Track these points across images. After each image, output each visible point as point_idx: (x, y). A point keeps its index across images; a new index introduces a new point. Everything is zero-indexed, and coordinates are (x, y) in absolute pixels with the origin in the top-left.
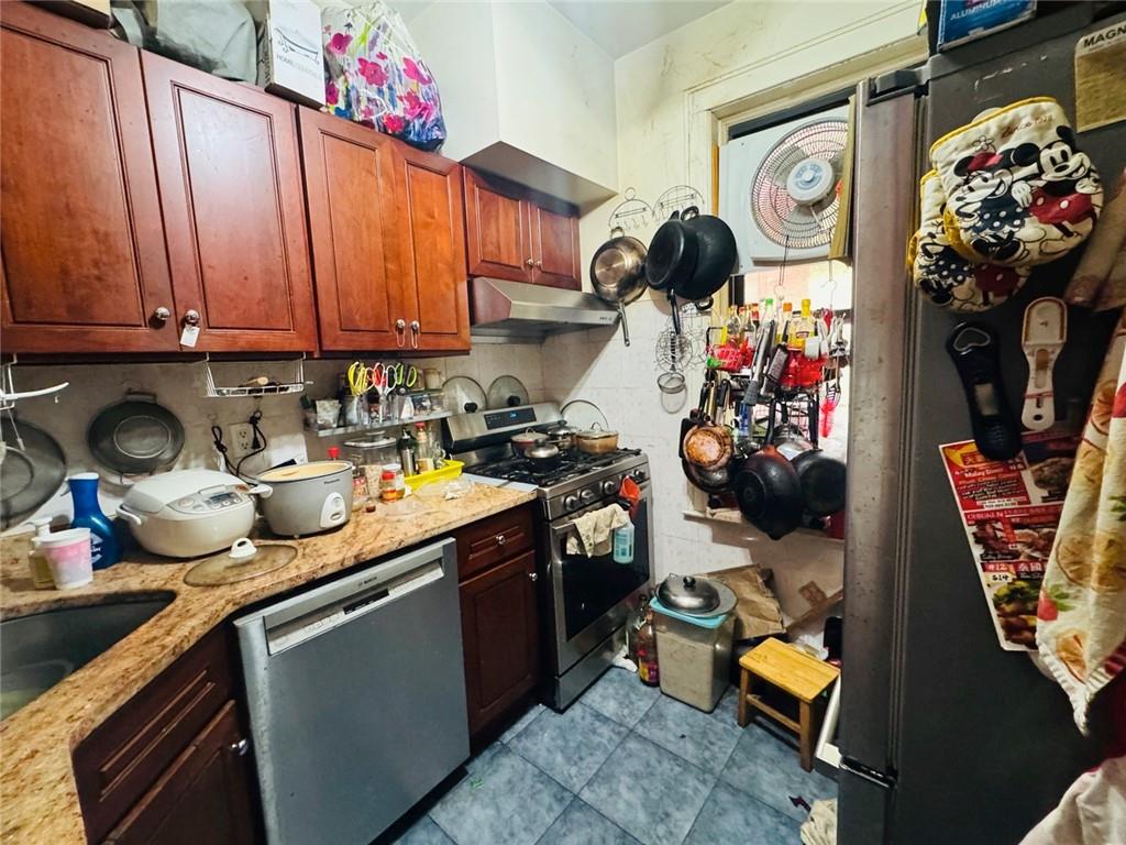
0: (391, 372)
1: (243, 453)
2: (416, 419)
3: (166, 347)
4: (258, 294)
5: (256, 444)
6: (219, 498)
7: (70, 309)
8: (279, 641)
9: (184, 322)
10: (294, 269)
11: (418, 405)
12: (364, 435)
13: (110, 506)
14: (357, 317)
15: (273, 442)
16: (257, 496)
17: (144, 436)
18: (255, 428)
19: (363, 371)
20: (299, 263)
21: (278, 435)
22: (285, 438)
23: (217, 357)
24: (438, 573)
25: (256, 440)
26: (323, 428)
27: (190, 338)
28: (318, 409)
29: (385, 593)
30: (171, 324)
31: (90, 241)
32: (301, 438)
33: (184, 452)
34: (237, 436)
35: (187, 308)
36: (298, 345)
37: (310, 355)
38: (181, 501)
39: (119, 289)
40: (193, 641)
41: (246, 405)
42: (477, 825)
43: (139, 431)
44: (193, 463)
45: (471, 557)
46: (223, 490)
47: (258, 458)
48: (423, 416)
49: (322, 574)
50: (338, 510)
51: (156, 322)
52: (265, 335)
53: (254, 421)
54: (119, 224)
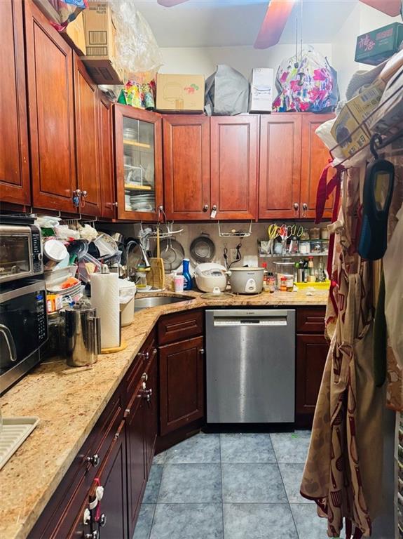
0: (289, 229)
1: (233, 261)
2: (310, 254)
3: (207, 218)
4: (237, 197)
5: (238, 258)
6: (215, 273)
7: (186, 207)
8: (218, 322)
9: (212, 210)
10: (251, 185)
11: (312, 247)
12: (281, 259)
13: (192, 271)
14: (275, 204)
15: (245, 257)
16: (227, 274)
17: (202, 249)
18: (238, 251)
19: (276, 228)
20: (253, 183)
21: (247, 255)
22: (250, 257)
23: (221, 221)
24: (284, 323)
25: (238, 256)
26: (263, 253)
27: (213, 215)
28: (262, 245)
29: (258, 322)
30: (209, 210)
31: (191, 185)
32: (256, 257)
33: (215, 257)
34: (232, 253)
35: (214, 204)
36: (249, 217)
37: (254, 221)
38: (205, 272)
39: (197, 199)
40: (191, 308)
41: (237, 240)
42: (285, 446)
43: (201, 247)
44: (217, 262)
45: (307, 323)
46: (218, 271)
47: (238, 263)
48: (315, 253)
49: (234, 304)
50: (252, 286)
51: (205, 210)
52: (237, 213)
53: (238, 248)
54: (199, 179)
